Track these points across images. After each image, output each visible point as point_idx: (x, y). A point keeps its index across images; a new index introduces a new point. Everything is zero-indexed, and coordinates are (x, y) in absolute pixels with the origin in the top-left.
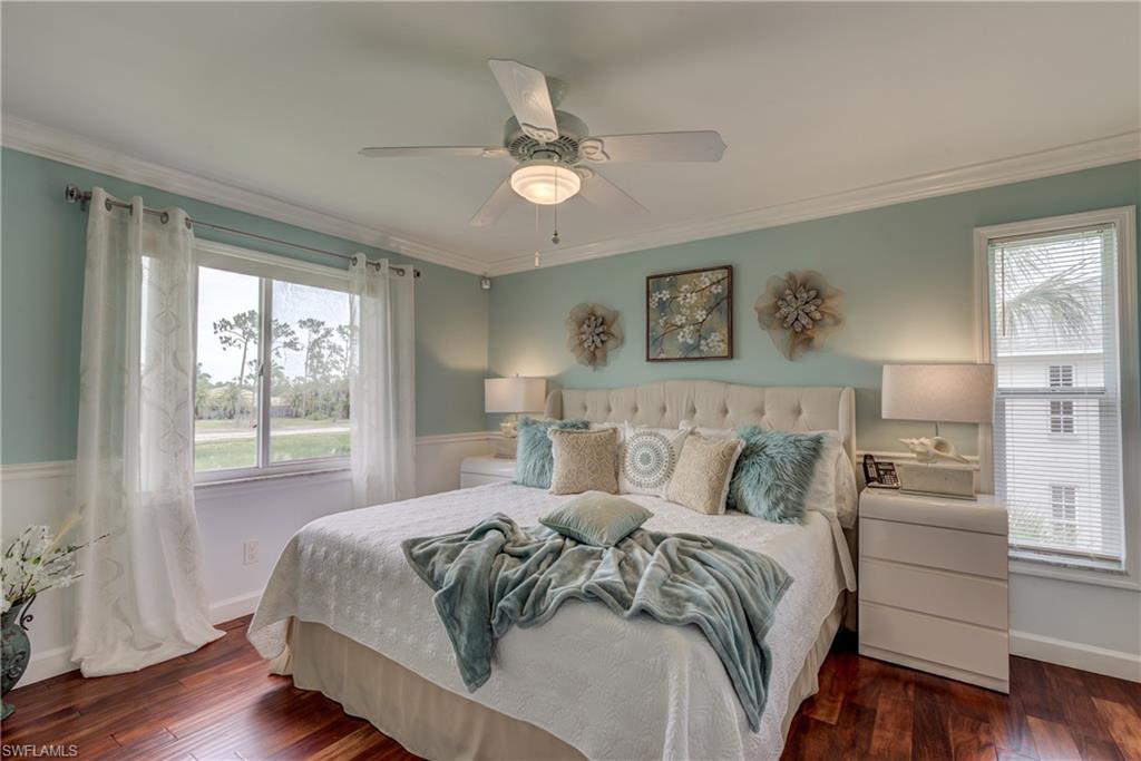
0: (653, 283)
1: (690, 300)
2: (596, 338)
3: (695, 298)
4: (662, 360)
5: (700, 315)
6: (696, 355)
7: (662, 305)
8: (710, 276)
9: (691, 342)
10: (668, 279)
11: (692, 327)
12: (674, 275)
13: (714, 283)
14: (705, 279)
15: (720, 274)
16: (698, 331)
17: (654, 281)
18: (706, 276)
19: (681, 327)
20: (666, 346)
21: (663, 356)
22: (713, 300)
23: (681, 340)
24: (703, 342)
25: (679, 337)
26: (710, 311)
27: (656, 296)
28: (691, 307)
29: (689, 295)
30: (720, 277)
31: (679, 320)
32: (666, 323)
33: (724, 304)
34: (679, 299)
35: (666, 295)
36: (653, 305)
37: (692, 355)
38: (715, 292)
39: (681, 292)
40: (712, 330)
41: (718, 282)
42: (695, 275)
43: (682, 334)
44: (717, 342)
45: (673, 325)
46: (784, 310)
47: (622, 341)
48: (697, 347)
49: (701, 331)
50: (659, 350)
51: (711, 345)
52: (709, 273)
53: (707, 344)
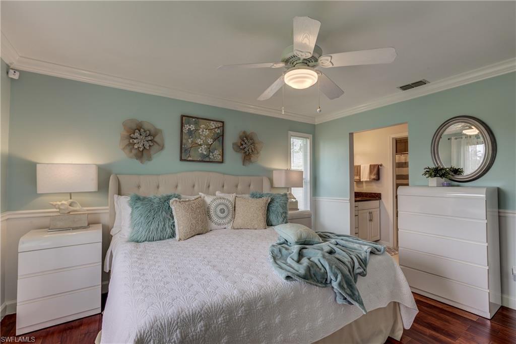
0: (185, 119)
1: (205, 134)
2: (146, 143)
3: (208, 133)
4: (190, 161)
5: (210, 141)
6: (207, 159)
7: (190, 131)
8: (215, 124)
9: (205, 153)
10: (194, 120)
11: (206, 146)
12: (197, 118)
13: (217, 128)
14: (213, 125)
15: (220, 125)
16: (209, 148)
17: (184, 119)
18: (213, 124)
19: (201, 145)
20: (192, 153)
21: (189, 159)
22: (216, 135)
23: (200, 152)
24: (211, 154)
25: (199, 150)
26: (215, 140)
27: (187, 127)
28: (205, 136)
29: (205, 130)
30: (220, 126)
31: (199, 141)
32: (192, 142)
33: (221, 138)
34: (200, 131)
35: (192, 127)
36: (185, 131)
37: (205, 159)
38: (217, 132)
39: (201, 128)
40: (216, 149)
41: (219, 127)
42: (208, 121)
43: (201, 148)
44: (217, 154)
45: (196, 144)
46: (244, 146)
47: (162, 147)
48: (208, 156)
49: (210, 149)
50: (188, 155)
51: (215, 156)
52: (215, 122)
53: (213, 155)
